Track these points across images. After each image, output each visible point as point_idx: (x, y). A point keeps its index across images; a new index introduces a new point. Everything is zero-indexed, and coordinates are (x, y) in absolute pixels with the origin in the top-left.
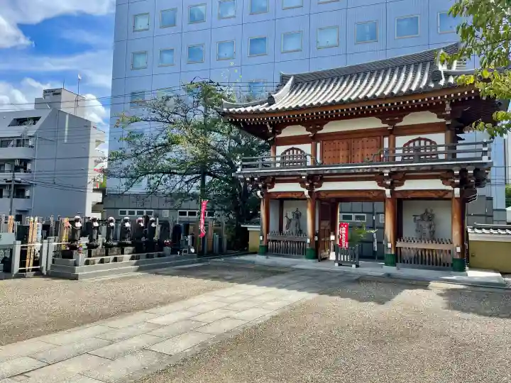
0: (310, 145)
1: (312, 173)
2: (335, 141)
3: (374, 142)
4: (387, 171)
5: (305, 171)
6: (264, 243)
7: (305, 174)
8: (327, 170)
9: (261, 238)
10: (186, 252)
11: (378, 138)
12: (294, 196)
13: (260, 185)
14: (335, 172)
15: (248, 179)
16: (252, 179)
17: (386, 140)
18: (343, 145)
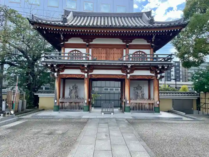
0: (85, 49)
1: (91, 64)
2: (99, 49)
3: (119, 51)
4: (130, 65)
5: (87, 63)
6: (57, 104)
7: (87, 64)
8: (99, 63)
9: (56, 101)
10: (8, 113)
11: (121, 49)
12: (77, 77)
13: (56, 70)
14: (104, 64)
15: (49, 65)
16: (52, 66)
17: (125, 50)
18: (104, 51)
